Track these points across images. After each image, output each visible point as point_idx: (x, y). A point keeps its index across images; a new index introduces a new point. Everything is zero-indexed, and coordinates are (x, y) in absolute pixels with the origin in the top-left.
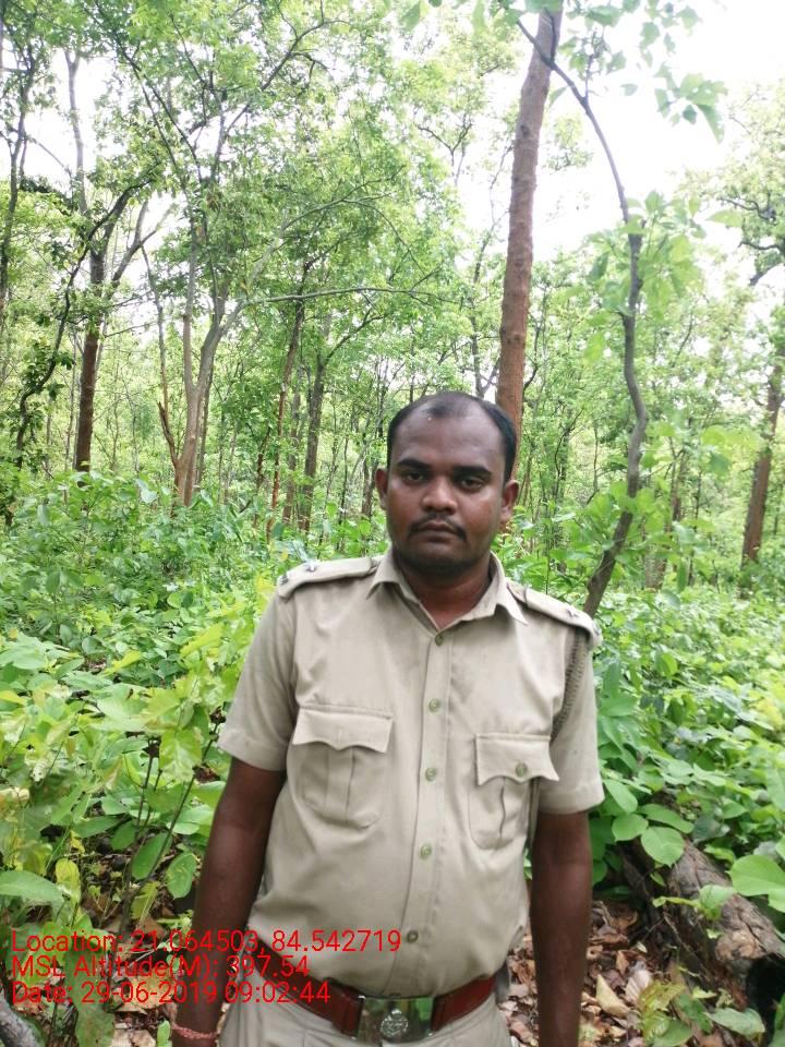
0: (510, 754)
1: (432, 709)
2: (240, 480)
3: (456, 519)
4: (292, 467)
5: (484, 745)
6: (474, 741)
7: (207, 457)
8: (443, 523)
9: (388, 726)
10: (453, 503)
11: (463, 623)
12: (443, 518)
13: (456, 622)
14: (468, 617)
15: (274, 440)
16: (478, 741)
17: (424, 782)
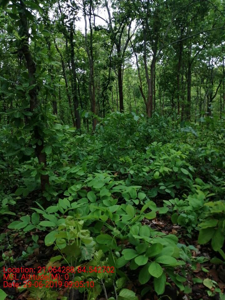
2: (167, 106)
4: (183, 99)
7: (156, 101)
15: (176, 92)
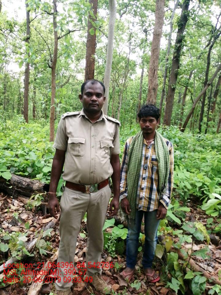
0: (106, 143)
1: (92, 136)
3: (97, 102)
5: (102, 142)
6: (100, 141)
8: (95, 103)
9: (85, 139)
10: (97, 100)
11: (97, 122)
12: (95, 102)
13: (96, 122)
14: (98, 121)
16: (101, 141)
17: (92, 148)
